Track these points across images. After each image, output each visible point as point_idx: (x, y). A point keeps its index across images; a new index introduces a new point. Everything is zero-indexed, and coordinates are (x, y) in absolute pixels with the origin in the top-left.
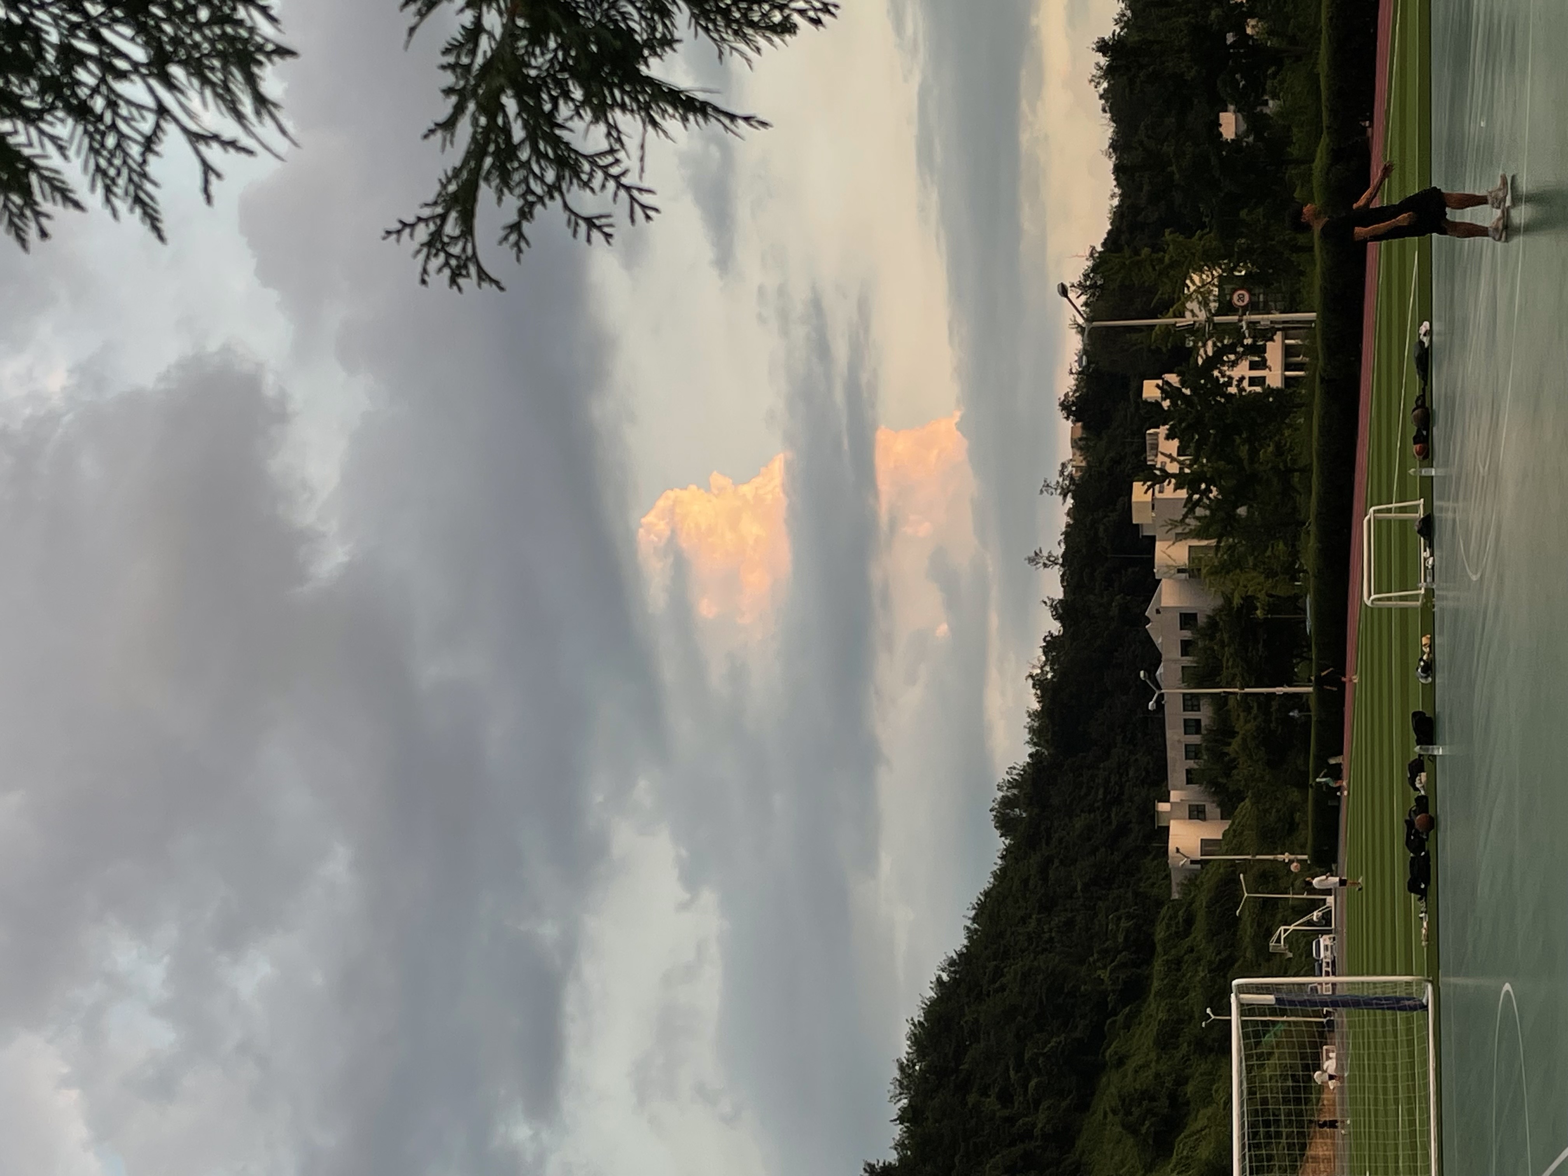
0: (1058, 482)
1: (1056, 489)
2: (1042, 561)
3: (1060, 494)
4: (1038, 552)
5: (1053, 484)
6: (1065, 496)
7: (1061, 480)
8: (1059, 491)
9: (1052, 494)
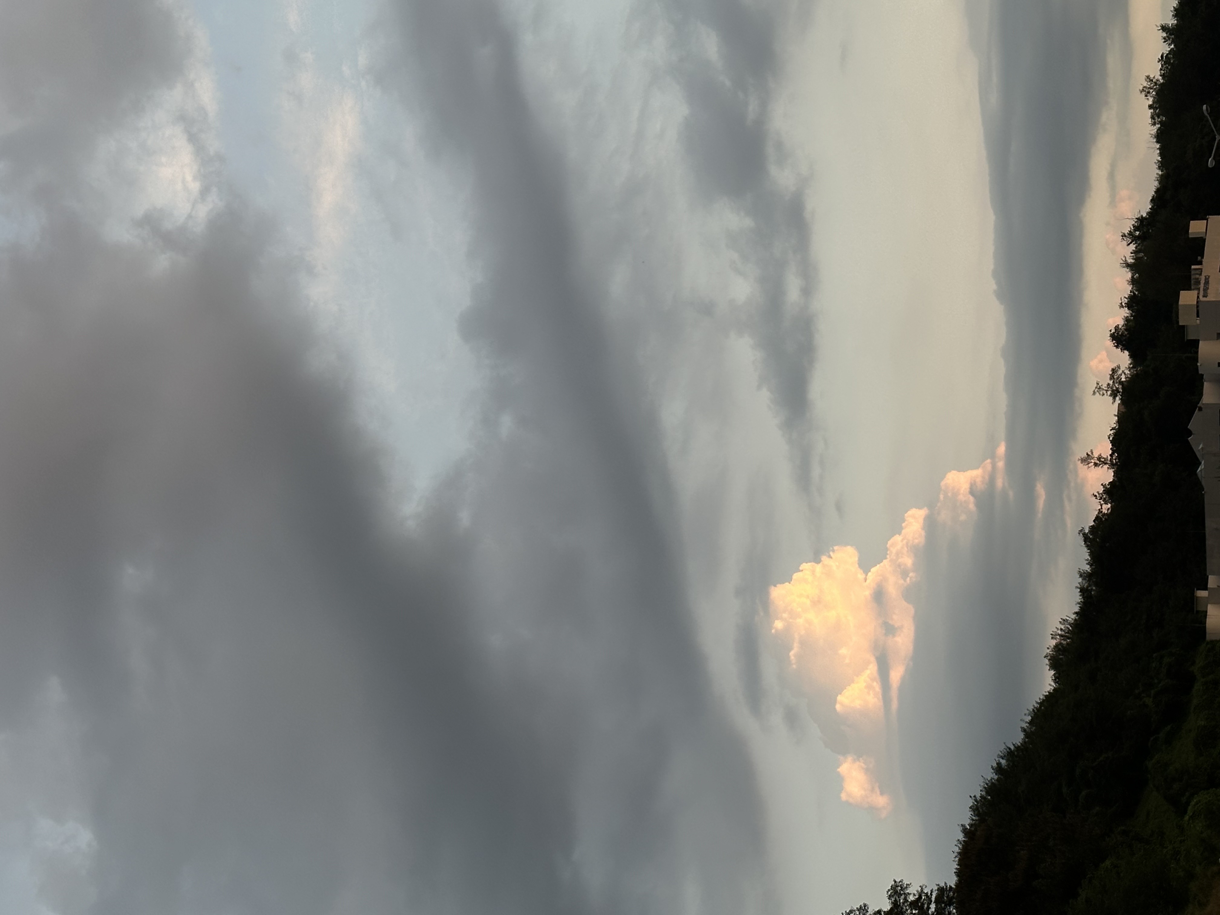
0: (1109, 384)
1: (1107, 391)
2: (1093, 461)
3: (1111, 395)
4: (1089, 453)
5: (1104, 386)
6: (1114, 398)
7: (1111, 382)
8: (1109, 393)
9: (1103, 394)
